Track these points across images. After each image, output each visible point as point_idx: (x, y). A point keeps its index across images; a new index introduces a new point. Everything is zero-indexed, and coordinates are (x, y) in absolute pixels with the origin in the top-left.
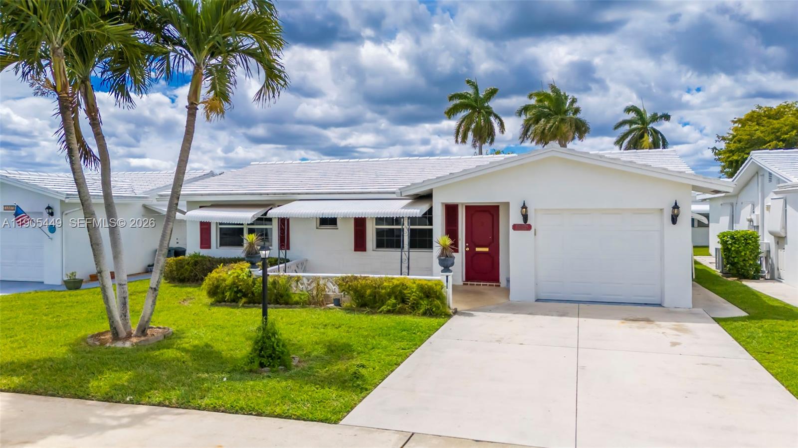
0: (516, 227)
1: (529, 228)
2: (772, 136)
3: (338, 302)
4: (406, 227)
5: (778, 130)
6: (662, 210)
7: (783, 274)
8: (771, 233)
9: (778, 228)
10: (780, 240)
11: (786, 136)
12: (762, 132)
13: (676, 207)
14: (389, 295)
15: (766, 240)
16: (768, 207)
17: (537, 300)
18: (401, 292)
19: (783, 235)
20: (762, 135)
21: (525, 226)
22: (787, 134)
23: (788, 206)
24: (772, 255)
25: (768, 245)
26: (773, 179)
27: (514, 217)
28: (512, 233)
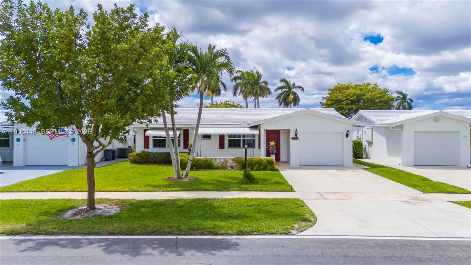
0: (293, 139)
1: (297, 139)
2: (345, 98)
3: (232, 167)
4: (242, 139)
5: (348, 95)
6: (342, 133)
7: (371, 156)
8: (367, 141)
9: (369, 139)
10: (370, 143)
11: (352, 98)
12: (341, 96)
13: (348, 131)
14: (255, 164)
15: (365, 144)
16: (365, 132)
17: (300, 166)
18: (260, 162)
19: (372, 142)
20: (341, 97)
21: (296, 138)
22: (352, 97)
23: (373, 131)
24: (367, 149)
25: (365, 145)
26: (367, 121)
27: (292, 135)
28: (291, 140)
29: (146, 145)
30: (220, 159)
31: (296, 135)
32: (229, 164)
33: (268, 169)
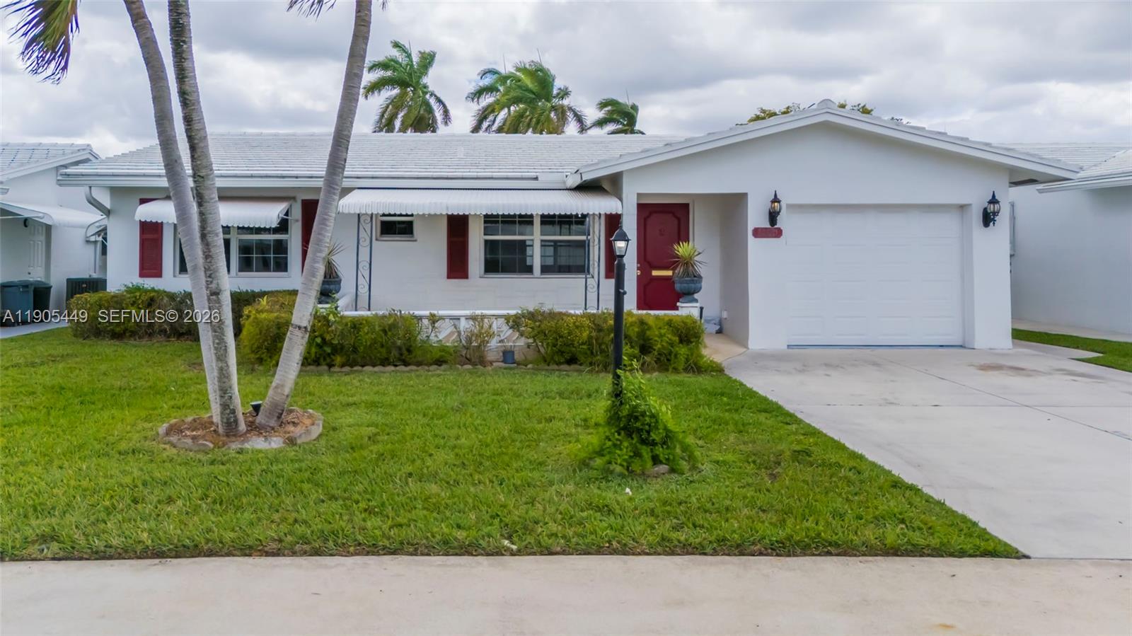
0: (758, 233)
1: (778, 233)
4: (538, 238)
6: (966, 207)
13: (994, 201)
17: (790, 347)
21: (772, 229)
27: (756, 217)
28: (752, 242)
29: (150, 263)
30: (458, 318)
31: (773, 216)
32: (494, 343)
33: (681, 368)
